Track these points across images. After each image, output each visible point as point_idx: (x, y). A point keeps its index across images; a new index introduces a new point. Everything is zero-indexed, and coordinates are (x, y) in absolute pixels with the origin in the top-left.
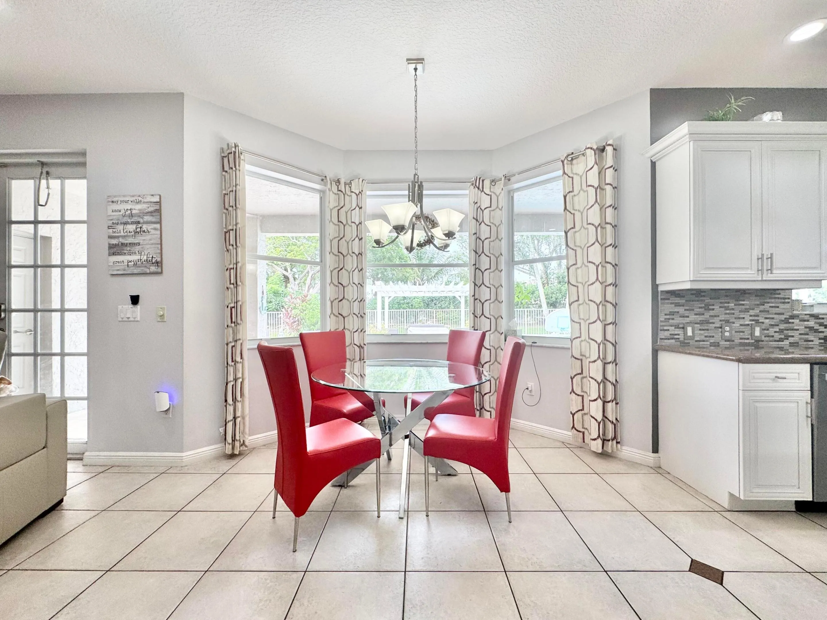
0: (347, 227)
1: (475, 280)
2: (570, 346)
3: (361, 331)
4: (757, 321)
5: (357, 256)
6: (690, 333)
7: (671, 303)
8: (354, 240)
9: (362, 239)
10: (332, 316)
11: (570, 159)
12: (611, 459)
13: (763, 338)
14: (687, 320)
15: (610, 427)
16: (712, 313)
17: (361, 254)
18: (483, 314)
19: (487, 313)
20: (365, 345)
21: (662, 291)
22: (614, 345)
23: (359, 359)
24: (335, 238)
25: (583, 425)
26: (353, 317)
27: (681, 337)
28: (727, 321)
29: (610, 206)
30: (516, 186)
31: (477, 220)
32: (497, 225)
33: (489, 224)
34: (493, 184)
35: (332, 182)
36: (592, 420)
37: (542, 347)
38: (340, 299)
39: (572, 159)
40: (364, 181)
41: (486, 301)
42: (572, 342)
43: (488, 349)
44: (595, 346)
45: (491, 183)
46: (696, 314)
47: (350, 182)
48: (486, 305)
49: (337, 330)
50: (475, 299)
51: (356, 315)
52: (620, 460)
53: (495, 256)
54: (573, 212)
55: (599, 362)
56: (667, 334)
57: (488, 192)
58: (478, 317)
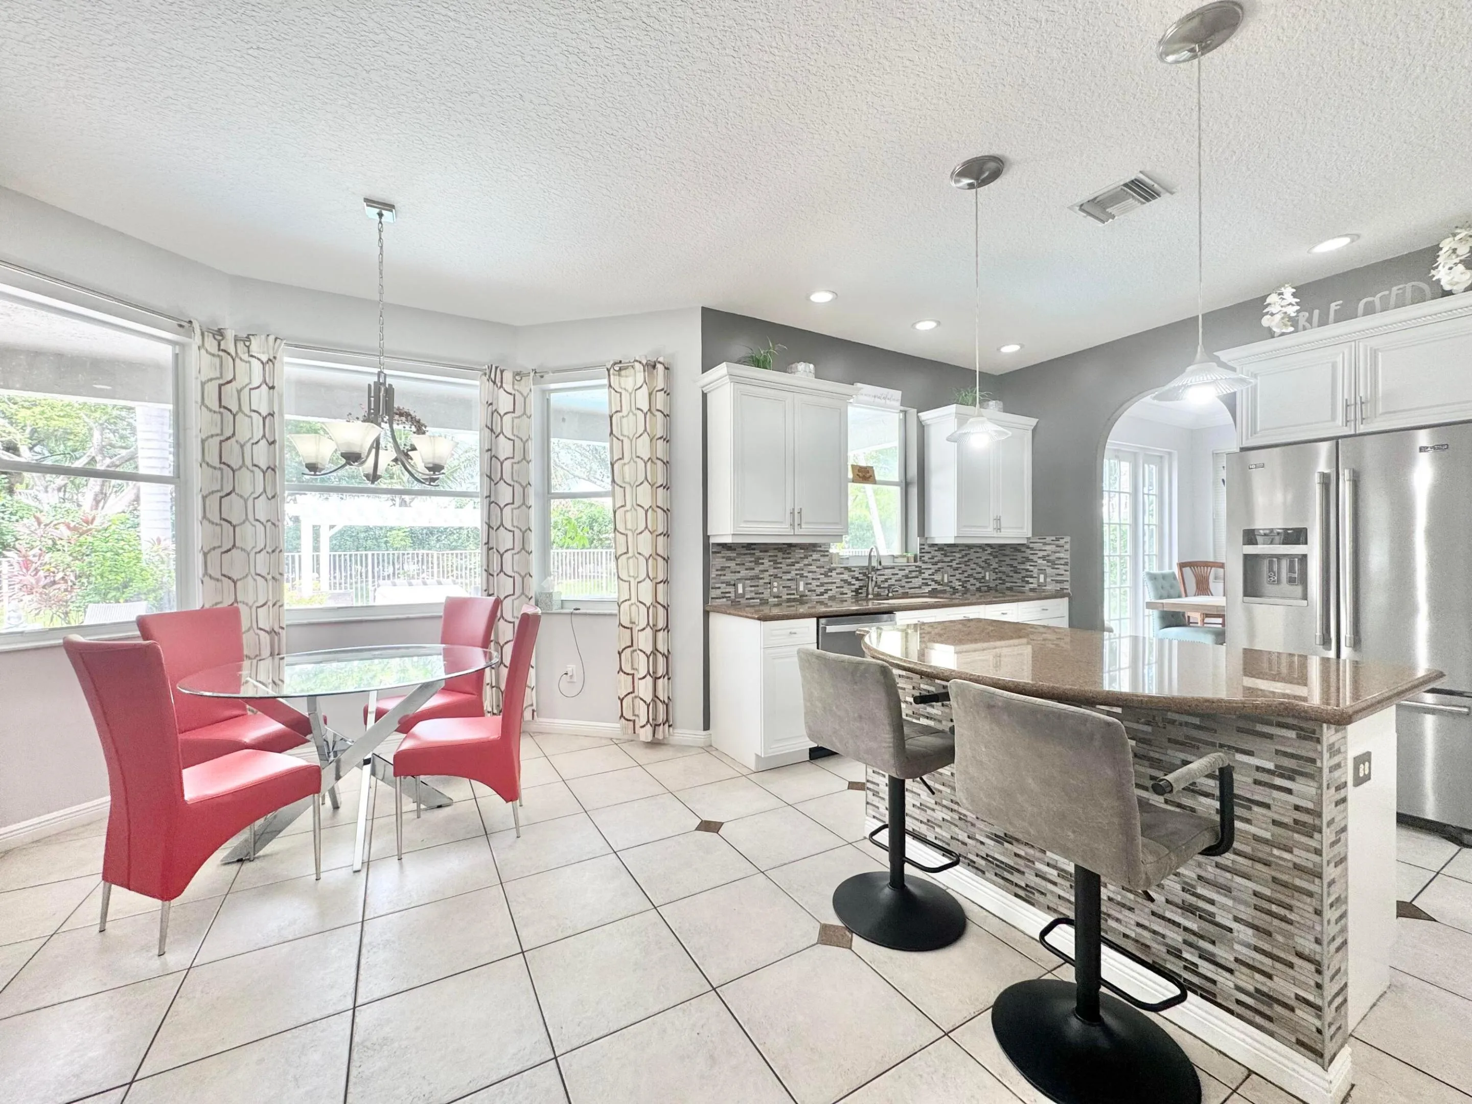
0: (240, 417)
1: (489, 519)
2: (616, 612)
3: (274, 605)
4: (802, 576)
5: (264, 473)
6: (740, 591)
7: (723, 557)
8: (257, 443)
9: (274, 442)
10: (207, 579)
11: (617, 369)
12: (663, 747)
13: (807, 593)
14: (738, 576)
15: (661, 707)
16: (761, 567)
17: (273, 470)
18: (502, 570)
19: (508, 569)
20: (283, 628)
21: (713, 544)
22: (666, 608)
23: (269, 654)
24: (212, 436)
25: (633, 711)
26: (255, 580)
27: (732, 595)
28: (776, 576)
29: (661, 438)
30: (553, 386)
31: (492, 430)
32: (524, 439)
33: (512, 438)
34: (518, 378)
35: (206, 333)
36: (641, 702)
37: (586, 614)
38: (224, 549)
39: (620, 369)
40: (278, 341)
41: (506, 551)
42: (619, 607)
43: (510, 622)
44: (643, 610)
45: (514, 377)
46: (747, 569)
47: (248, 337)
48: (508, 556)
49: (219, 606)
50: (490, 549)
51: (263, 577)
52: (673, 746)
53: (521, 485)
54: (621, 438)
55: (648, 630)
56: (718, 592)
57: (510, 390)
58: (495, 575)
